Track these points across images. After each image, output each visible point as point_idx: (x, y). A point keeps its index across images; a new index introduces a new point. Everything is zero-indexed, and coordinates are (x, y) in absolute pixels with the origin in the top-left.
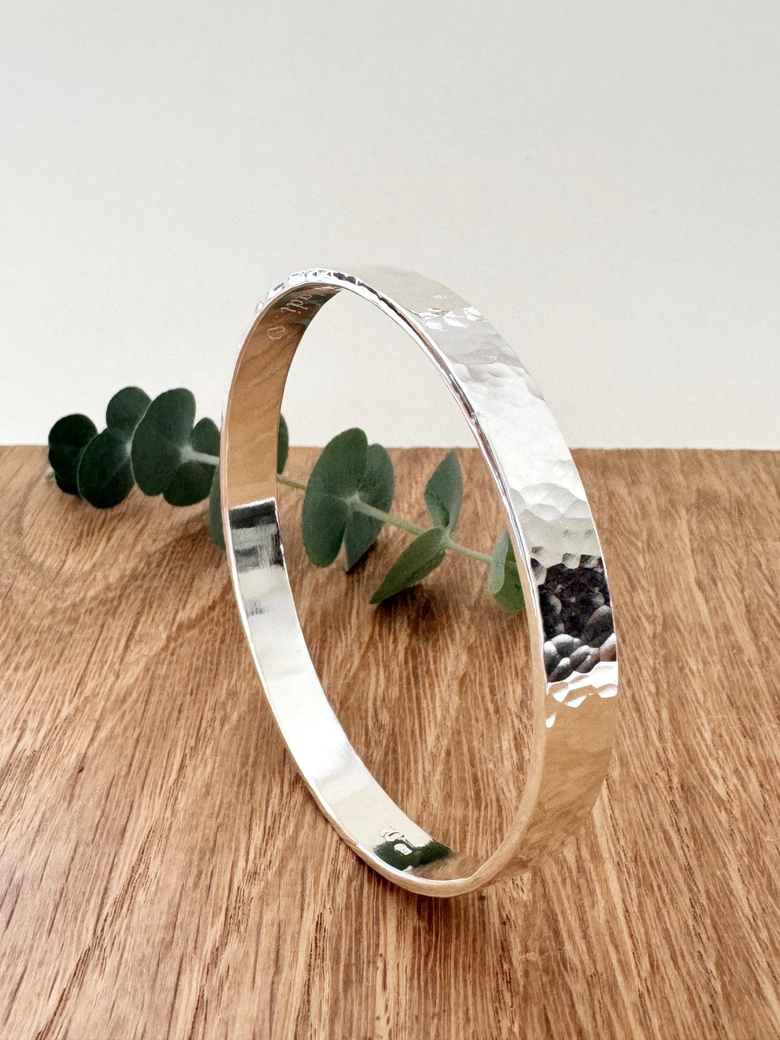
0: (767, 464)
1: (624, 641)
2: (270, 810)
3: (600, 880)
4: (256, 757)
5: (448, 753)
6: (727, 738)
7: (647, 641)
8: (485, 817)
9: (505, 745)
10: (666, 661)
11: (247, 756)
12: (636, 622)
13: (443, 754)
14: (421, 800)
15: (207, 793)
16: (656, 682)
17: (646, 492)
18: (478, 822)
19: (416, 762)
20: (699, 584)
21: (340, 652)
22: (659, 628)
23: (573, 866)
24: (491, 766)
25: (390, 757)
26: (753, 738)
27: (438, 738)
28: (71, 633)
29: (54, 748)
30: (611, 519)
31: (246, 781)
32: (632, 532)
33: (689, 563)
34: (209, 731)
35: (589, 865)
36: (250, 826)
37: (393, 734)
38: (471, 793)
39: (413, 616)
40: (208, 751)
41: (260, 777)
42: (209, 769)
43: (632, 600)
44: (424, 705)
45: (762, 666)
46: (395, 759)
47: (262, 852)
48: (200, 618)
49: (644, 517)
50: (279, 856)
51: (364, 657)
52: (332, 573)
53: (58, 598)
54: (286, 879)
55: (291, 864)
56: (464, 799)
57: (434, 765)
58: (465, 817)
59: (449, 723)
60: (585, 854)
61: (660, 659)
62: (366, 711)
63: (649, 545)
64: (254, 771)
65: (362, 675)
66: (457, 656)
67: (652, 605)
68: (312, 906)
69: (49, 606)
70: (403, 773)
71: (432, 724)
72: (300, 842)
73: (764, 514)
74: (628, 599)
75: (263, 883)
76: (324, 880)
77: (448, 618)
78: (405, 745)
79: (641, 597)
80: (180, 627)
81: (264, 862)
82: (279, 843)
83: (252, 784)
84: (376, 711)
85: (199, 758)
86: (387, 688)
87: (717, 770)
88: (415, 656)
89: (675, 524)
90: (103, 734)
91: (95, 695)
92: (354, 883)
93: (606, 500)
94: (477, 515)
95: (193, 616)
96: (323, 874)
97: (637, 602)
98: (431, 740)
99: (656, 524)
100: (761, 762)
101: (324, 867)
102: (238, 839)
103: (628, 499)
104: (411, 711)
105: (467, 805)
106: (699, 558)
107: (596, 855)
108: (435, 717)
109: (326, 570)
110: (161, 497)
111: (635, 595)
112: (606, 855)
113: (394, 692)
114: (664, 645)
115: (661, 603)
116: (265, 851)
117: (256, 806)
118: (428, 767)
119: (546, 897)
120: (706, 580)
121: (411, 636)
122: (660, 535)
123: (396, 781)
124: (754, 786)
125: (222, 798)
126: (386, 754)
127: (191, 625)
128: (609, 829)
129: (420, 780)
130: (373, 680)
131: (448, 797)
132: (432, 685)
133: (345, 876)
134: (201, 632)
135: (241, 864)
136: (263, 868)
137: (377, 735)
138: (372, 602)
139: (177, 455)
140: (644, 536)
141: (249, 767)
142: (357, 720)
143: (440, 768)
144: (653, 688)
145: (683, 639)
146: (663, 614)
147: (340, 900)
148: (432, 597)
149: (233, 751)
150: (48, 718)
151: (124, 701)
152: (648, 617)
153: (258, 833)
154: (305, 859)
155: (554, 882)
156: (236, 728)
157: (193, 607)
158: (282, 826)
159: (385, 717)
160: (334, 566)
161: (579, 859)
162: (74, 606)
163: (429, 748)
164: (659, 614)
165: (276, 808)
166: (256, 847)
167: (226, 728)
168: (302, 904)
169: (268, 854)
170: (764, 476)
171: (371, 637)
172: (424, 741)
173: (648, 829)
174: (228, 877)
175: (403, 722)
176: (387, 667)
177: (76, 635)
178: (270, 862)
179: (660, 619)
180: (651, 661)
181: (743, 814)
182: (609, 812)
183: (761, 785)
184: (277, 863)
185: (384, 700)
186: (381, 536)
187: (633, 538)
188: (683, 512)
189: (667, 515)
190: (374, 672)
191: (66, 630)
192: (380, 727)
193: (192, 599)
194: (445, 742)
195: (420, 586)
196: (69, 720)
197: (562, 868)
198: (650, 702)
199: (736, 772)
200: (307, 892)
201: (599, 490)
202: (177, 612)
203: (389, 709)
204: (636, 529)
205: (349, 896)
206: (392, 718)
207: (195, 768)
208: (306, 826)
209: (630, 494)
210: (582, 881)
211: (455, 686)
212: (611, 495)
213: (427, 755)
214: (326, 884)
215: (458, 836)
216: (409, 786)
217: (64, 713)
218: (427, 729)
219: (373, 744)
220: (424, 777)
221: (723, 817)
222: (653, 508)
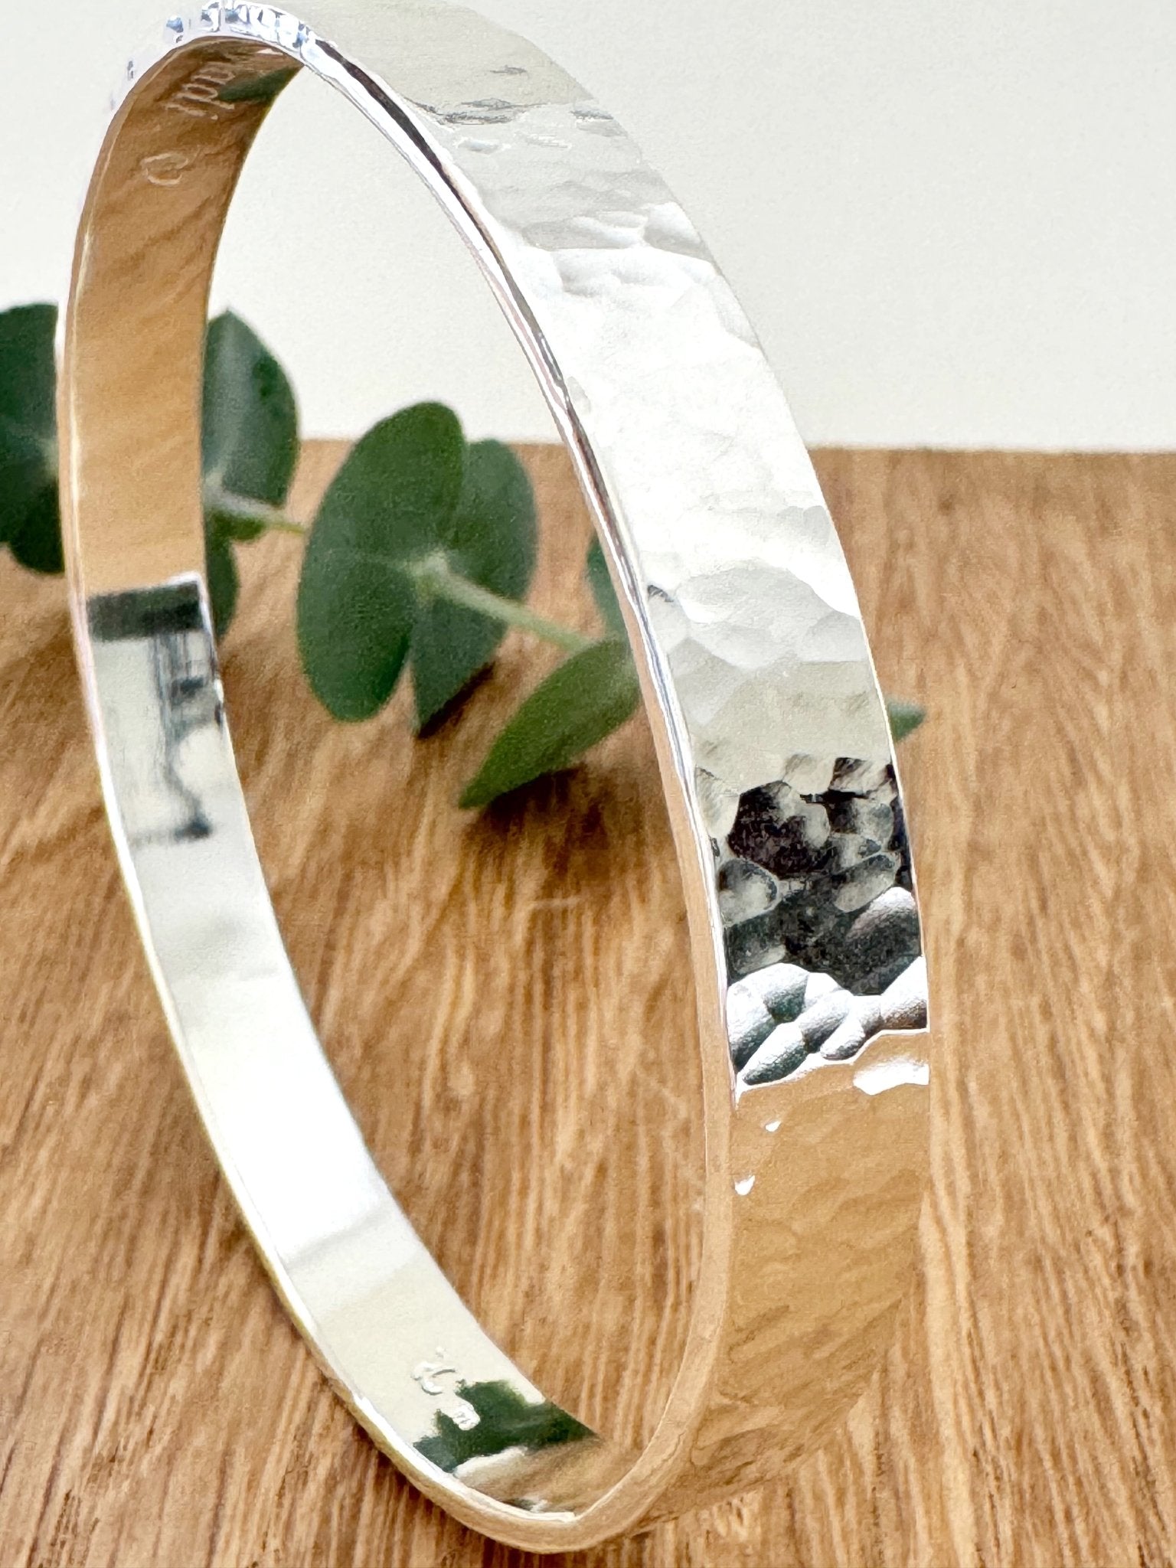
1: (1044, 907)
2: (167, 1304)
3: (927, 1497)
4: (151, 1175)
5: (602, 1170)
7: (1097, 908)
8: (672, 1332)
10: (1139, 956)
11: (130, 1171)
12: (1077, 860)
13: (589, 1173)
14: (524, 1284)
15: (27, 1259)
16: (1110, 1006)
17: (1128, 552)
18: (653, 1342)
19: (524, 1191)
21: (378, 922)
22: (1130, 877)
23: (869, 1463)
25: (465, 1177)
27: (581, 1134)
30: (1043, 616)
31: (119, 1232)
32: (1087, 646)
34: (50, 1110)
35: (905, 1455)
36: (115, 1342)
37: (477, 1124)
38: (643, 1271)
39: (559, 836)
40: (43, 1155)
41: (155, 1219)
42: (37, 1201)
43: (1072, 809)
44: (559, 1052)
46: (476, 1184)
47: (134, 1408)
48: (68, 836)
49: (1119, 611)
50: (174, 1420)
51: (432, 938)
52: (383, 733)
54: (181, 1477)
55: (200, 1440)
56: (626, 1286)
57: (565, 1198)
58: (624, 1330)
59: (612, 1099)
60: (899, 1428)
61: (1125, 950)
62: (422, 1066)
63: (1124, 677)
64: (142, 1207)
65: (422, 979)
66: (649, 939)
67: (1118, 824)
68: (234, 1547)
70: (490, 1222)
71: (573, 1101)
72: (225, 1384)
74: (1063, 806)
75: (126, 1486)
76: (271, 1478)
77: (640, 843)
79: (1094, 802)
80: (19, 856)
81: (138, 1432)
82: (177, 1386)
83: (133, 1240)
84: (444, 1067)
85: (21, 1171)
86: (477, 1011)
88: (550, 937)
92: (341, 1490)
93: (1034, 569)
95: (54, 829)
96: (270, 1466)
97: (1083, 812)
98: (564, 1139)
99: (1147, 628)
101: (276, 1449)
102: (82, 1372)
103: (1087, 569)
104: (527, 1071)
105: (631, 1300)
107: (924, 1434)
108: (582, 1082)
109: (369, 729)
111: (1081, 798)
112: (947, 1431)
113: (492, 1023)
114: (1138, 917)
115: (1138, 814)
116: (143, 1405)
117: (136, 1291)
118: (551, 1206)
119: (793, 1533)
121: (548, 890)
122: (1152, 654)
123: (472, 1239)
125: (59, 1270)
126: (455, 1173)
127: (43, 852)
128: (962, 1367)
129: (529, 1240)
130: (448, 985)
131: (587, 1283)
132: (582, 1006)
133: (322, 1470)
134: (65, 871)
135: (81, 1437)
136: (131, 1447)
137: (438, 1125)
138: (465, 804)
140: (1116, 657)
141: (132, 1197)
142: (399, 1088)
143: (578, 1209)
144: (1100, 1021)
146: (1143, 844)
147: (304, 1532)
148: (607, 793)
149: (101, 1154)
152: (1106, 851)
153: (130, 1361)
154: (234, 1427)
155: (818, 1498)
156: (114, 1103)
157: (54, 811)
158: (190, 1344)
159: (464, 1083)
160: (388, 715)
161: (883, 1441)
163: (559, 1157)
164: (1132, 841)
165: (182, 1297)
166: (122, 1393)
167: (93, 1100)
168: (213, 1539)
169: (150, 1410)
171: (456, 889)
172: (548, 1143)
173: (1054, 1369)
174: (47, 1468)
175: (504, 1095)
176: (483, 959)
178: (151, 1432)
179: (1133, 856)
180: (1102, 956)
182: (965, 1324)
184: (166, 1438)
185: (466, 1041)
186: (507, 649)
187: (1087, 662)
190: (450, 972)
192: (448, 1104)
193: (55, 791)
194: (596, 1145)
195: (583, 767)
197: (841, 1462)
198: (1091, 1054)
200: (228, 1510)
201: (1022, 546)
202: (14, 824)
203: (477, 1064)
204: (1097, 637)
205: (326, 1520)
206: (481, 1086)
208: (247, 1342)
209: (1092, 555)
210: (885, 1495)
211: (637, 1010)
212: (1048, 558)
213: (551, 1175)
214: (273, 1494)
215: (601, 1377)
216: (501, 1255)
218: (560, 1114)
219: (427, 1146)
220: (538, 1232)
222: (1142, 591)
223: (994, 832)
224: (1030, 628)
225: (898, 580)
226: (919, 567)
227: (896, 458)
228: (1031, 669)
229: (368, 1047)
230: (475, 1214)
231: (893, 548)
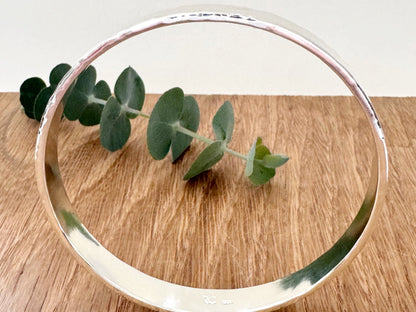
0: (397, 105)
1: (317, 202)
5: (219, 265)
6: (369, 257)
7: (329, 202)
9: (250, 261)
10: (339, 213)
12: (324, 192)
13: (216, 266)
15: (88, 287)
16: (333, 225)
17: (332, 119)
19: (201, 271)
20: (358, 169)
21: (165, 207)
22: (336, 194)
24: (242, 273)
25: (188, 267)
26: (384, 258)
27: (214, 256)
28: (25, 195)
29: (9, 260)
30: (313, 134)
32: (324, 141)
33: (353, 158)
36: (109, 306)
37: (190, 254)
39: (206, 187)
43: (322, 179)
44: (208, 237)
45: (390, 216)
46: (190, 268)
48: (94, 187)
49: (330, 133)
51: (178, 210)
52: (164, 164)
53: (20, 176)
57: (211, 272)
59: (220, 248)
61: (336, 212)
62: (177, 240)
63: (332, 149)
65: (176, 220)
66: (228, 210)
67: (332, 182)
69: (15, 180)
73: (395, 132)
74: (320, 178)
77: (224, 188)
78: (197, 260)
79: (327, 177)
80: (82, 192)
84: (182, 241)
86: (189, 227)
87: (364, 277)
88: (205, 210)
89: (347, 138)
90: (35, 252)
91: (34, 230)
93: (311, 123)
94: (243, 131)
95: (90, 186)
97: (325, 180)
98: (210, 258)
99: (337, 137)
100: (388, 273)
103: (323, 123)
104: (201, 242)
106: (358, 156)
108: (214, 244)
109: (162, 161)
110: (77, 121)
111: (324, 176)
113: (193, 230)
114: (338, 204)
115: (337, 180)
118: (208, 273)
120: (362, 168)
121: (204, 198)
122: (339, 143)
123: (190, 281)
124: (383, 285)
126: (186, 265)
127: (88, 191)
128: (303, 310)
130: (182, 222)
132: (213, 226)
134: (93, 195)
137: (181, 254)
138: (184, 179)
139: (86, 100)
140: (330, 144)
142: (172, 246)
143: (214, 274)
144: (331, 229)
145: (348, 201)
146: (338, 187)
148: (216, 176)
150: (7, 243)
151: (49, 233)
152: (330, 189)
157: (90, 181)
159: (187, 244)
160: (166, 158)
162: (28, 180)
163: (209, 262)
164: (336, 187)
170: (395, 112)
171: (183, 199)
172: (206, 258)
175: (196, 247)
176: (189, 215)
177: (28, 196)
179: (336, 191)
180: (331, 214)
181: (377, 302)
182: (304, 300)
183: (388, 286)
185: (187, 234)
186: (193, 143)
187: (324, 145)
188: (351, 131)
189: (343, 132)
190: (183, 218)
191: (23, 193)
192: (183, 250)
193: (90, 176)
194: (217, 259)
195: (211, 171)
196: (18, 244)
198: (329, 236)
199: (374, 277)
201: (308, 118)
202: (82, 184)
203: (189, 240)
204: (326, 140)
206: (190, 245)
207: (82, 274)
209: (324, 120)
211: (225, 228)
212: (314, 120)
213: (208, 266)
217: (16, 241)
218: (209, 252)
219: (179, 259)
220: (205, 279)
221: (366, 304)
222: (335, 128)
223: (304, 185)
224: (311, 138)
225: (280, 126)
226: (285, 123)
227: (278, 97)
228: (311, 146)
229: (164, 236)
230: (191, 275)
231: (279, 119)
